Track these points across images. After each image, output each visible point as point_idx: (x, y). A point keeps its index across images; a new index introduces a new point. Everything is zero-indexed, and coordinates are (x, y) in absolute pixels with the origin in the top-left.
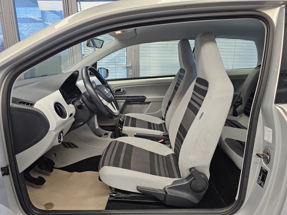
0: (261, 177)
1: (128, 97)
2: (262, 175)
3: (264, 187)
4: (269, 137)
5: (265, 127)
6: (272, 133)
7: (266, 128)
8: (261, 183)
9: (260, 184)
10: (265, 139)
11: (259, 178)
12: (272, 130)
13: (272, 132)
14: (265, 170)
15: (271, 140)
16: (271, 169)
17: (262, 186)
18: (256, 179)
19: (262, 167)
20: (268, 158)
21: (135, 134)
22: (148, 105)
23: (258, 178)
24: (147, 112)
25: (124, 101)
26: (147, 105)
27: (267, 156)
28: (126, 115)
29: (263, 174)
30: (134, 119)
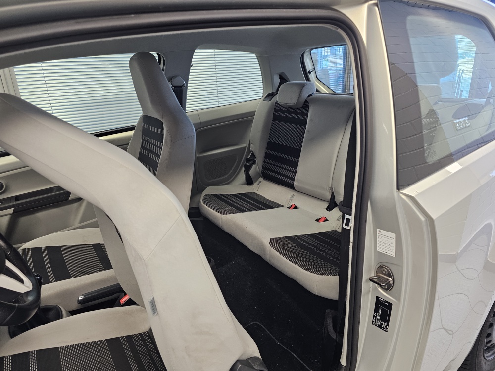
0: (379, 314)
1: (17, 198)
2: (380, 311)
3: (389, 330)
4: (388, 247)
5: (378, 230)
6: (394, 241)
7: (380, 231)
8: (382, 324)
9: (380, 327)
10: (378, 250)
11: (376, 316)
12: (394, 235)
13: (394, 238)
14: (387, 302)
15: (394, 251)
16: (399, 299)
17: (386, 330)
18: (369, 319)
19: (377, 298)
20: (391, 283)
21: (81, 298)
22: (80, 205)
23: (374, 316)
24: (81, 222)
25: (11, 211)
26: (75, 205)
27: (388, 280)
28: (28, 245)
29: (382, 309)
30: (55, 251)
